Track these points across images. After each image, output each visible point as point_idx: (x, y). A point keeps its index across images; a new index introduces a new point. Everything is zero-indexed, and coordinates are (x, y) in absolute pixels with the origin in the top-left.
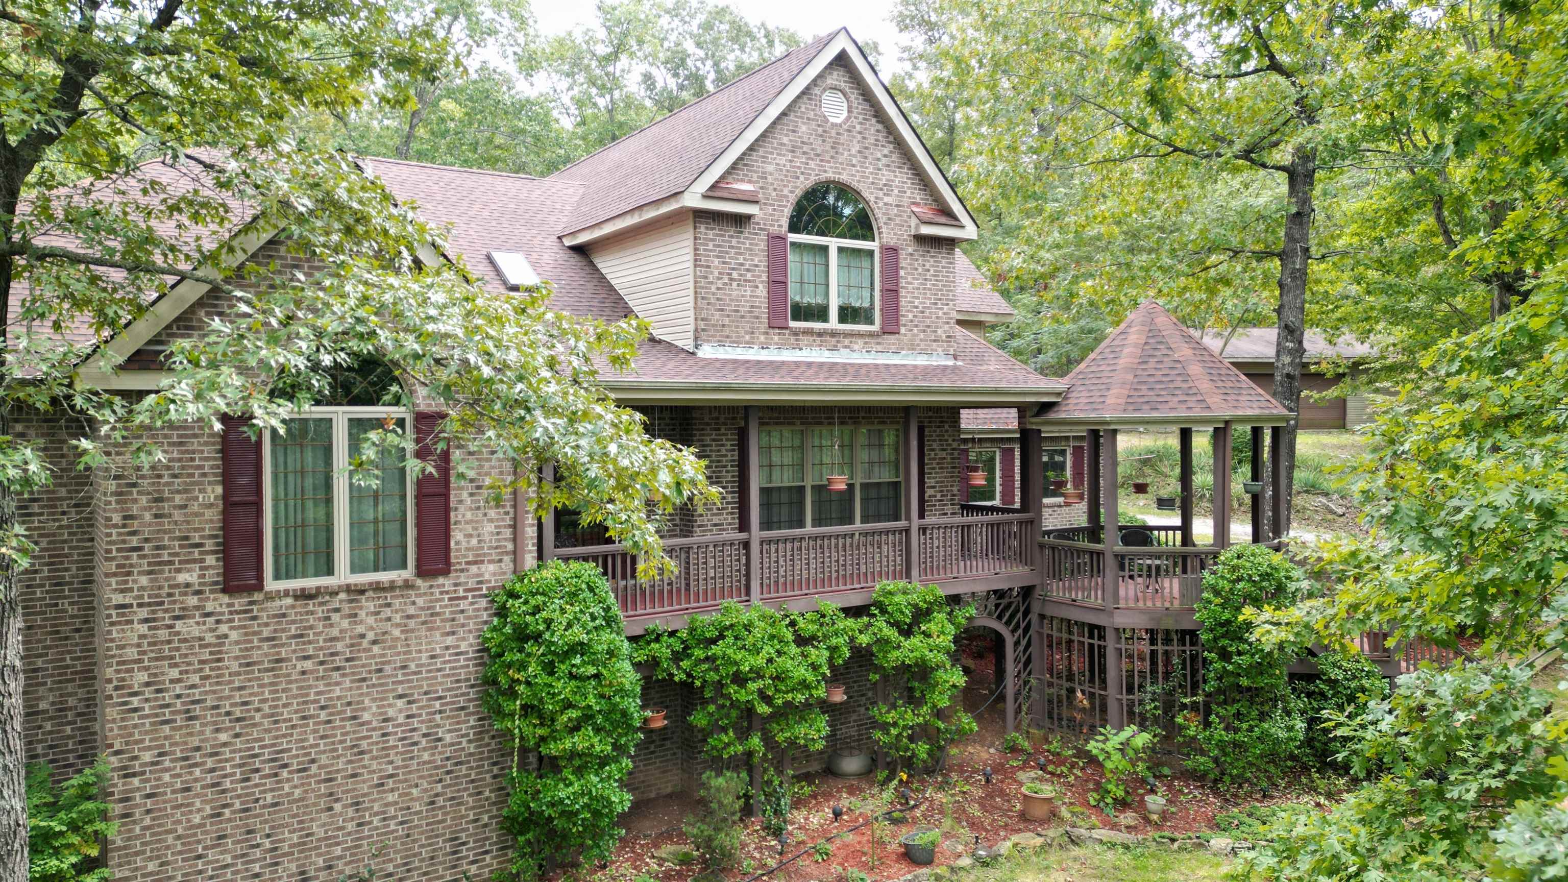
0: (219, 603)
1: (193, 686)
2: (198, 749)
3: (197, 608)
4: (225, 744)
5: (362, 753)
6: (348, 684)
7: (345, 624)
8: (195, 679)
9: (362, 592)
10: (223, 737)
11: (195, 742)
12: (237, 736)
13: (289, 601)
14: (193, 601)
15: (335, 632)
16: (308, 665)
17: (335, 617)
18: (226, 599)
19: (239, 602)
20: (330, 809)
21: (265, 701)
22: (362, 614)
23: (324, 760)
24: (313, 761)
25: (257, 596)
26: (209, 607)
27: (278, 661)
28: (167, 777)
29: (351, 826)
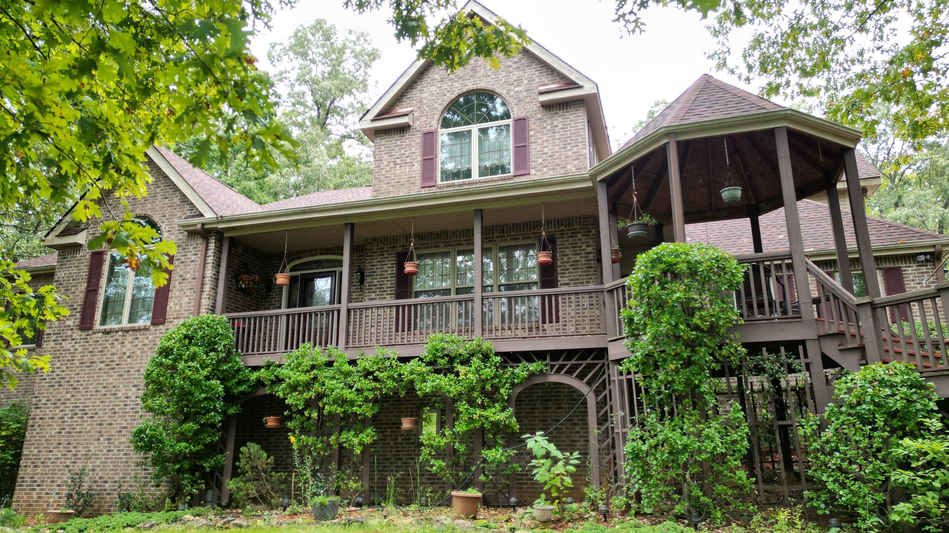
0: (77, 334)
1: (63, 371)
2: (59, 400)
3: (71, 336)
4: (68, 399)
5: (115, 413)
6: (115, 377)
7: (119, 347)
8: (64, 368)
9: (127, 331)
10: (68, 396)
11: (59, 396)
12: (73, 396)
13: (100, 334)
14: (69, 333)
15: (114, 351)
16: (102, 365)
17: (116, 343)
18: (80, 333)
19: (84, 334)
20: (99, 440)
21: (84, 381)
22: (126, 342)
23: (100, 414)
24: (96, 414)
25: (90, 332)
26: (74, 336)
27: (92, 363)
28: (48, 411)
29: (105, 450)
